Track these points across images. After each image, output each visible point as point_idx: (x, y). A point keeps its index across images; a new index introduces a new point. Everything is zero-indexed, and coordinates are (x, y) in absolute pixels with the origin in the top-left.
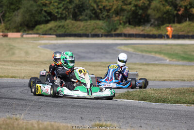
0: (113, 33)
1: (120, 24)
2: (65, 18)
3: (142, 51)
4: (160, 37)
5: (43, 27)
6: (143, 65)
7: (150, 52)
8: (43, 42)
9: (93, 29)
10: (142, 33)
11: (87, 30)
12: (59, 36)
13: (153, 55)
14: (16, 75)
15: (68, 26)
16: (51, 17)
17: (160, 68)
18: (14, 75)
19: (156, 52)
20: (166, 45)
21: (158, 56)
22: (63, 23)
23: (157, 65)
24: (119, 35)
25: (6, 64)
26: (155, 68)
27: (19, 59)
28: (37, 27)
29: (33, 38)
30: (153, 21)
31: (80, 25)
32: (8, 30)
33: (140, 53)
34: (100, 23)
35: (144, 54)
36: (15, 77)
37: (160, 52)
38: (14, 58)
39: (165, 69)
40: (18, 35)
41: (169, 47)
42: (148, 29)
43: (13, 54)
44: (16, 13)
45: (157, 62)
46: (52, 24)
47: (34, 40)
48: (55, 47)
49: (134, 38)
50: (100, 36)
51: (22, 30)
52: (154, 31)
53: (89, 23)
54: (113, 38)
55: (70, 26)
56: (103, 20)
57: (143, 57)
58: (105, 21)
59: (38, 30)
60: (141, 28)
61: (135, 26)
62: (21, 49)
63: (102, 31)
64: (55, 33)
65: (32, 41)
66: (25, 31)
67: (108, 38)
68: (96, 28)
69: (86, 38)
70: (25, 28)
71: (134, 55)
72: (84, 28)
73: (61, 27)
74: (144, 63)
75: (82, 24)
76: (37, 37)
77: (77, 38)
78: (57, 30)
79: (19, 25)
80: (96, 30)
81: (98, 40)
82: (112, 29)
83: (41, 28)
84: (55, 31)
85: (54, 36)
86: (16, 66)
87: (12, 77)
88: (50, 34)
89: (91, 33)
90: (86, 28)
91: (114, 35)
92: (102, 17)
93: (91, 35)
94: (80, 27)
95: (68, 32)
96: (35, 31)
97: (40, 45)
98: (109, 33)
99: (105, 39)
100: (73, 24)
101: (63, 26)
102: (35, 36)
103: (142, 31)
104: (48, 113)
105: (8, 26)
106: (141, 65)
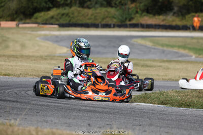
0: (128, 23)
1: (137, 12)
2: (70, 5)
3: (163, 45)
4: (185, 28)
5: (42, 15)
6: (164, 61)
7: (173, 46)
8: (43, 33)
9: (103, 19)
10: (162, 23)
11: (96, 19)
12: (62, 26)
13: (175, 50)
14: (10, 72)
15: (73, 14)
17: (184, 66)
18: (8, 72)
19: (179, 47)
20: (192, 38)
21: (182, 51)
22: (66, 10)
23: (181, 62)
24: (135, 26)
26: (178, 66)
27: (12, 53)
28: (36, 15)
29: (31, 28)
30: (176, 9)
31: (88, 14)
33: (160, 48)
34: (112, 11)
35: (165, 48)
36: (9, 75)
37: (184, 47)
38: (8, 52)
39: (190, 67)
40: (13, 24)
41: (194, 41)
42: (170, 19)
43: (7, 47)
45: (180, 59)
46: (53, 12)
47: (33, 31)
48: (58, 40)
49: (153, 30)
50: (112, 26)
51: (18, 19)
52: (178, 22)
53: (98, 10)
54: (128, 29)
55: (76, 14)
56: (116, 8)
57: (163, 52)
58: (118, 8)
59: (36, 18)
60: (161, 17)
61: (154, 15)
62: (16, 42)
63: (115, 20)
64: (57, 23)
65: (29, 32)
66: (21, 20)
67: (122, 29)
68: (107, 17)
69: (95, 29)
70: (22, 16)
71: (153, 50)
72: (93, 17)
73: (65, 16)
74: (165, 59)
75: (90, 12)
76: (35, 28)
77: (83, 29)
78: (60, 18)
79: (14, 12)
80: (107, 19)
81: (110, 31)
82: (126, 19)
83: (41, 16)
84: (57, 20)
85: (56, 26)
86: (10, 62)
87: (5, 75)
88: (52, 24)
89: (100, 22)
90: (95, 16)
91: (128, 26)
92: (116, 4)
93: (101, 25)
94: (87, 15)
95: (74, 21)
96: (33, 19)
97: (39, 36)
98: (123, 23)
99: (118, 31)
100: (79, 12)
101: (67, 15)
102: (34, 25)
103: (163, 21)
104: (49, 119)
105: (1, 13)
106: (160, 62)
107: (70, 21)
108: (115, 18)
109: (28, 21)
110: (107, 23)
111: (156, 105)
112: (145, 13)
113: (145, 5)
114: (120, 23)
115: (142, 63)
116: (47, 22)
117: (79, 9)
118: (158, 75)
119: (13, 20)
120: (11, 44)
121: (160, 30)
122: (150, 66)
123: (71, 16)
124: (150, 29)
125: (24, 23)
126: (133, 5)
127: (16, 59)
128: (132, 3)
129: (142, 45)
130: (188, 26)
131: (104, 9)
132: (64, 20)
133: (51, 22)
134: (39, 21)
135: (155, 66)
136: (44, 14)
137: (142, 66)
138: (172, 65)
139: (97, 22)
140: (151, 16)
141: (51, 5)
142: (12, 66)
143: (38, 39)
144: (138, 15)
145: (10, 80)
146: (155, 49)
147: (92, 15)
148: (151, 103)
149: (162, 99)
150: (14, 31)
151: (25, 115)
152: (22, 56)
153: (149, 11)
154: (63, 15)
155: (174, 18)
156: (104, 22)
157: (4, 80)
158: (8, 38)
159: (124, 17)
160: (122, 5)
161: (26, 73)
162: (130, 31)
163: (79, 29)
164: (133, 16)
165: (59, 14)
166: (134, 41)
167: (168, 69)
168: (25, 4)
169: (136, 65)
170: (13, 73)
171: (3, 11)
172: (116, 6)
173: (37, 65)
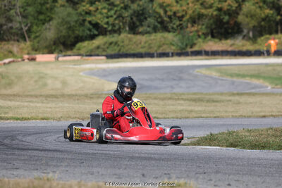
0: (189, 50)
1: (199, 36)
2: (119, 31)
3: (232, 75)
4: (258, 53)
5: (86, 45)
6: (233, 94)
7: (244, 76)
8: (88, 66)
9: (160, 47)
10: (230, 49)
11: (150, 48)
12: (111, 57)
13: (247, 80)
14: (49, 115)
15: (123, 42)
16: (98, 30)
17: (258, 99)
18: (45, 115)
19: (252, 76)
20: (267, 65)
21: (255, 82)
22: (114, 38)
23: (254, 94)
24: (197, 53)
25: (34, 100)
26: (251, 99)
27: (52, 92)
28: (79, 45)
29: (73, 61)
30: (245, 31)
31: (141, 41)
32: (36, 50)
33: (229, 78)
34: (169, 36)
35: (235, 79)
36: (46, 118)
37: (257, 76)
38: (46, 91)
39: (265, 100)
40: (51, 57)
41: (270, 68)
42: (239, 43)
43: (45, 85)
44: (47, 25)
45: (253, 91)
46: (99, 41)
47: (75, 65)
48: (105, 74)
49: (220, 57)
50: (170, 55)
51: (57, 51)
52: (249, 46)
53: (153, 37)
54: (190, 58)
55: (127, 42)
56: (174, 32)
57: (233, 83)
58: (177, 32)
59: (79, 49)
60: (229, 42)
61: (220, 40)
62: (56, 79)
63: (173, 48)
64: (104, 53)
65: (71, 66)
66: (61, 51)
67: (182, 58)
68: (164, 44)
69: (150, 59)
70: (61, 47)
71: (220, 82)
72: (147, 45)
73: (113, 45)
74: (235, 92)
75: (143, 38)
76: (78, 60)
77: (136, 59)
78: (108, 48)
79: (52, 43)
80: (164, 47)
81: (168, 60)
82: (186, 45)
83: (85, 47)
84: (104, 50)
85: (104, 58)
86: (48, 103)
87: (43, 119)
88: (98, 55)
89: (156, 51)
90: (150, 44)
91: (190, 54)
92: (173, 28)
93: (157, 54)
94: (140, 43)
95: (124, 51)
96: (75, 51)
97: (83, 70)
98: (184, 51)
99: (177, 60)
100: (130, 40)
101: (116, 43)
102: (76, 58)
103: (231, 45)
104: (95, 170)
105: (36, 45)
106: (230, 96)
107: (120, 50)
108: (173, 45)
109: (69, 53)
110: (164, 51)
111: (224, 148)
112: (209, 38)
114: (179, 51)
115: (208, 97)
116: (93, 53)
117: (129, 36)
118: (226, 112)
119: (51, 52)
120: (49, 81)
121: (228, 57)
122: (217, 101)
123: (121, 44)
124: (217, 57)
125: (65, 56)
126: (194, 28)
127: (56, 100)
128: (193, 26)
129: (207, 76)
130: (262, 50)
131: (160, 35)
133: (97, 53)
134: (82, 52)
135: (223, 101)
136: (88, 44)
137: (208, 101)
138: (242, 99)
139: (152, 51)
140: (216, 40)
141: (96, 32)
142: (50, 108)
143: (81, 74)
144: (200, 40)
145: (49, 124)
146: (222, 80)
147: (145, 43)
149: (231, 140)
150: (53, 65)
151: (67, 166)
152: (63, 96)
153: (214, 34)
154: (111, 44)
155: (244, 42)
156: (160, 51)
157: (43, 125)
158: (46, 74)
159: (185, 44)
162: (191, 60)
163: (130, 59)
164: (195, 41)
165: (106, 43)
166: (197, 71)
167: (239, 103)
168: (64, 33)
169: (200, 100)
170: (52, 116)
171: (38, 42)
172: (174, 30)
173: (81, 106)
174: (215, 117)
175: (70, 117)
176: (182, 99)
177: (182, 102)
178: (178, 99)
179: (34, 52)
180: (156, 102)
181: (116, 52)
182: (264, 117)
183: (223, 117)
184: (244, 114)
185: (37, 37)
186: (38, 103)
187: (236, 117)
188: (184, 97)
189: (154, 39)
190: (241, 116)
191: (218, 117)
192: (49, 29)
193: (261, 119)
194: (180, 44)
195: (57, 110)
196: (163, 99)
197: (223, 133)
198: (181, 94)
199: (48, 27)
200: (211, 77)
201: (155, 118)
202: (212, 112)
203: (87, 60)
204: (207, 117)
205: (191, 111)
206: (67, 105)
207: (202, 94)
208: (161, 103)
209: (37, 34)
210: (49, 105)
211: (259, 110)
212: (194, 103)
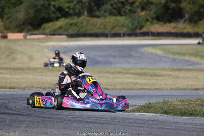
0: (138, 31)
1: (147, 20)
2: (79, 15)
3: (173, 54)
4: (197, 35)
6: (174, 70)
7: (184, 54)
8: (51, 44)
9: (113, 28)
10: (173, 31)
11: (105, 29)
12: (71, 36)
13: (187, 58)
15: (81, 23)
17: (195, 74)
18: (13, 85)
19: (191, 55)
21: (193, 59)
22: (75, 20)
23: (191, 70)
24: (145, 34)
25: (4, 71)
27: (20, 66)
28: (45, 25)
29: (39, 39)
30: (187, 16)
31: (98, 23)
32: (8, 29)
33: (171, 56)
34: (121, 19)
35: (176, 57)
37: (196, 55)
38: (15, 64)
40: (20, 36)
42: (181, 26)
43: (14, 59)
44: (17, 8)
46: (62, 22)
47: (41, 42)
49: (164, 38)
50: (122, 35)
51: (26, 30)
52: (189, 29)
53: (107, 19)
54: (138, 38)
55: (85, 24)
56: (126, 16)
57: (174, 60)
58: (128, 16)
59: (44, 29)
60: (172, 25)
61: (165, 23)
62: (24, 54)
63: (125, 29)
64: (66, 33)
65: (37, 44)
66: (29, 31)
67: (132, 38)
68: (116, 26)
69: (104, 38)
70: (29, 27)
71: (163, 59)
72: (102, 26)
73: (73, 26)
74: (176, 68)
75: (99, 21)
76: (43, 38)
77: (93, 38)
78: (69, 28)
79: (21, 23)
80: (117, 28)
81: (120, 40)
82: (136, 27)
83: (49, 27)
84: (66, 30)
85: (65, 37)
86: (15, 75)
87: (10, 88)
88: (60, 35)
89: (110, 32)
90: (105, 26)
91: (139, 34)
92: (125, 12)
93: (111, 34)
94: (96, 25)
95: (82, 31)
96: (41, 30)
97: (48, 47)
98: (133, 32)
99: (128, 40)
100: (88, 22)
101: (76, 24)
102: (42, 36)
103: (174, 28)
104: (49, 131)
105: (8, 25)
106: (170, 71)
107: (79, 31)
108: (124, 27)
109: (36, 32)
110: (117, 32)
111: (158, 115)
112: (155, 21)
113: (155, 13)
114: (130, 32)
115: (152, 72)
116: (56, 33)
117: (87, 18)
118: (166, 84)
119: (21, 32)
120: (18, 56)
121: (171, 38)
122: (159, 76)
123: (80, 26)
124: (161, 38)
125: (32, 34)
126: (143, 13)
127: (23, 72)
128: (142, 11)
129: (152, 54)
130: (200, 33)
131: (113, 18)
132: (72, 31)
133: (60, 32)
134: (47, 31)
135: (164, 76)
136: (52, 25)
137: (151, 75)
138: (181, 74)
139: (106, 31)
140: (162, 23)
141: (59, 15)
142: (17, 79)
143: (45, 50)
144: (148, 23)
145: (15, 93)
146: (165, 57)
147: (101, 24)
148: (154, 113)
149: (165, 108)
150: (21, 43)
151: (26, 127)
152: (29, 69)
153: (159, 18)
154: (71, 25)
155: (185, 25)
156: (113, 32)
157: (10, 93)
158: (16, 50)
160: (132, 13)
161: (31, 86)
162: (140, 40)
163: (88, 39)
164: (143, 24)
165: (67, 24)
166: (145, 50)
167: (178, 77)
168: (32, 15)
169: (145, 74)
170: (18, 86)
171: (10, 22)
172: (125, 14)
173: (43, 77)
174: (156, 89)
175: (33, 87)
176: (130, 73)
177: (129, 76)
178: (127, 73)
179: (6, 31)
180: (107, 75)
181: (76, 32)
182: (197, 89)
183: (162, 89)
184: (180, 87)
185: (9, 18)
186: (7, 74)
187: (173, 89)
188: (131, 71)
189: (108, 22)
190: (178, 89)
191: (158, 89)
192: (20, 11)
193: (194, 92)
194: (130, 26)
195: (23, 80)
196: (113, 73)
197: (159, 102)
198: (129, 69)
199: (18, 10)
200: (156, 55)
201: (105, 88)
202: (154, 84)
203: (50, 38)
204: (149, 89)
205: (136, 84)
206: (31, 76)
207: (147, 69)
208: (112, 76)
209: (9, 15)
210: (16, 77)
211: (194, 83)
212: (139, 77)
